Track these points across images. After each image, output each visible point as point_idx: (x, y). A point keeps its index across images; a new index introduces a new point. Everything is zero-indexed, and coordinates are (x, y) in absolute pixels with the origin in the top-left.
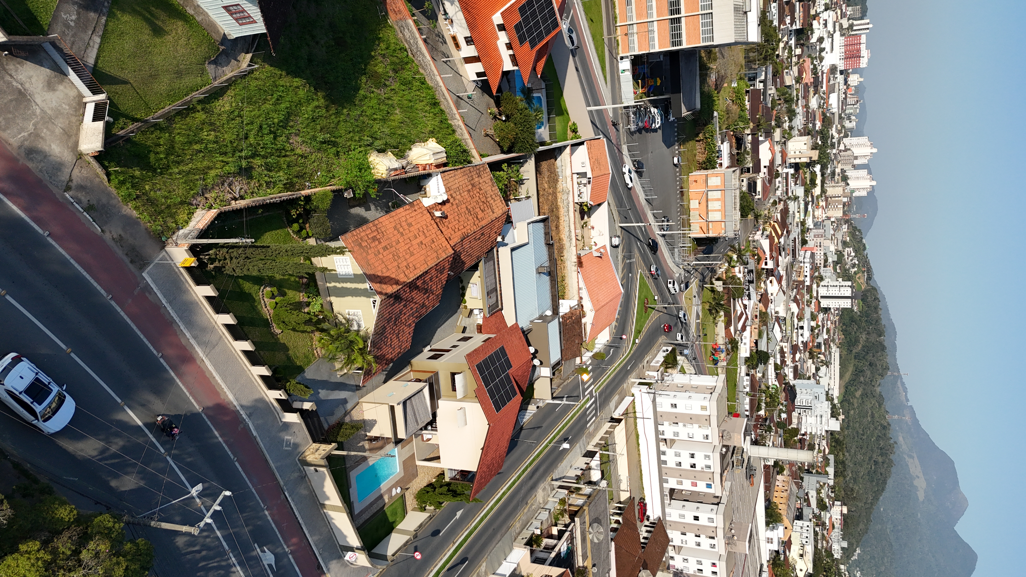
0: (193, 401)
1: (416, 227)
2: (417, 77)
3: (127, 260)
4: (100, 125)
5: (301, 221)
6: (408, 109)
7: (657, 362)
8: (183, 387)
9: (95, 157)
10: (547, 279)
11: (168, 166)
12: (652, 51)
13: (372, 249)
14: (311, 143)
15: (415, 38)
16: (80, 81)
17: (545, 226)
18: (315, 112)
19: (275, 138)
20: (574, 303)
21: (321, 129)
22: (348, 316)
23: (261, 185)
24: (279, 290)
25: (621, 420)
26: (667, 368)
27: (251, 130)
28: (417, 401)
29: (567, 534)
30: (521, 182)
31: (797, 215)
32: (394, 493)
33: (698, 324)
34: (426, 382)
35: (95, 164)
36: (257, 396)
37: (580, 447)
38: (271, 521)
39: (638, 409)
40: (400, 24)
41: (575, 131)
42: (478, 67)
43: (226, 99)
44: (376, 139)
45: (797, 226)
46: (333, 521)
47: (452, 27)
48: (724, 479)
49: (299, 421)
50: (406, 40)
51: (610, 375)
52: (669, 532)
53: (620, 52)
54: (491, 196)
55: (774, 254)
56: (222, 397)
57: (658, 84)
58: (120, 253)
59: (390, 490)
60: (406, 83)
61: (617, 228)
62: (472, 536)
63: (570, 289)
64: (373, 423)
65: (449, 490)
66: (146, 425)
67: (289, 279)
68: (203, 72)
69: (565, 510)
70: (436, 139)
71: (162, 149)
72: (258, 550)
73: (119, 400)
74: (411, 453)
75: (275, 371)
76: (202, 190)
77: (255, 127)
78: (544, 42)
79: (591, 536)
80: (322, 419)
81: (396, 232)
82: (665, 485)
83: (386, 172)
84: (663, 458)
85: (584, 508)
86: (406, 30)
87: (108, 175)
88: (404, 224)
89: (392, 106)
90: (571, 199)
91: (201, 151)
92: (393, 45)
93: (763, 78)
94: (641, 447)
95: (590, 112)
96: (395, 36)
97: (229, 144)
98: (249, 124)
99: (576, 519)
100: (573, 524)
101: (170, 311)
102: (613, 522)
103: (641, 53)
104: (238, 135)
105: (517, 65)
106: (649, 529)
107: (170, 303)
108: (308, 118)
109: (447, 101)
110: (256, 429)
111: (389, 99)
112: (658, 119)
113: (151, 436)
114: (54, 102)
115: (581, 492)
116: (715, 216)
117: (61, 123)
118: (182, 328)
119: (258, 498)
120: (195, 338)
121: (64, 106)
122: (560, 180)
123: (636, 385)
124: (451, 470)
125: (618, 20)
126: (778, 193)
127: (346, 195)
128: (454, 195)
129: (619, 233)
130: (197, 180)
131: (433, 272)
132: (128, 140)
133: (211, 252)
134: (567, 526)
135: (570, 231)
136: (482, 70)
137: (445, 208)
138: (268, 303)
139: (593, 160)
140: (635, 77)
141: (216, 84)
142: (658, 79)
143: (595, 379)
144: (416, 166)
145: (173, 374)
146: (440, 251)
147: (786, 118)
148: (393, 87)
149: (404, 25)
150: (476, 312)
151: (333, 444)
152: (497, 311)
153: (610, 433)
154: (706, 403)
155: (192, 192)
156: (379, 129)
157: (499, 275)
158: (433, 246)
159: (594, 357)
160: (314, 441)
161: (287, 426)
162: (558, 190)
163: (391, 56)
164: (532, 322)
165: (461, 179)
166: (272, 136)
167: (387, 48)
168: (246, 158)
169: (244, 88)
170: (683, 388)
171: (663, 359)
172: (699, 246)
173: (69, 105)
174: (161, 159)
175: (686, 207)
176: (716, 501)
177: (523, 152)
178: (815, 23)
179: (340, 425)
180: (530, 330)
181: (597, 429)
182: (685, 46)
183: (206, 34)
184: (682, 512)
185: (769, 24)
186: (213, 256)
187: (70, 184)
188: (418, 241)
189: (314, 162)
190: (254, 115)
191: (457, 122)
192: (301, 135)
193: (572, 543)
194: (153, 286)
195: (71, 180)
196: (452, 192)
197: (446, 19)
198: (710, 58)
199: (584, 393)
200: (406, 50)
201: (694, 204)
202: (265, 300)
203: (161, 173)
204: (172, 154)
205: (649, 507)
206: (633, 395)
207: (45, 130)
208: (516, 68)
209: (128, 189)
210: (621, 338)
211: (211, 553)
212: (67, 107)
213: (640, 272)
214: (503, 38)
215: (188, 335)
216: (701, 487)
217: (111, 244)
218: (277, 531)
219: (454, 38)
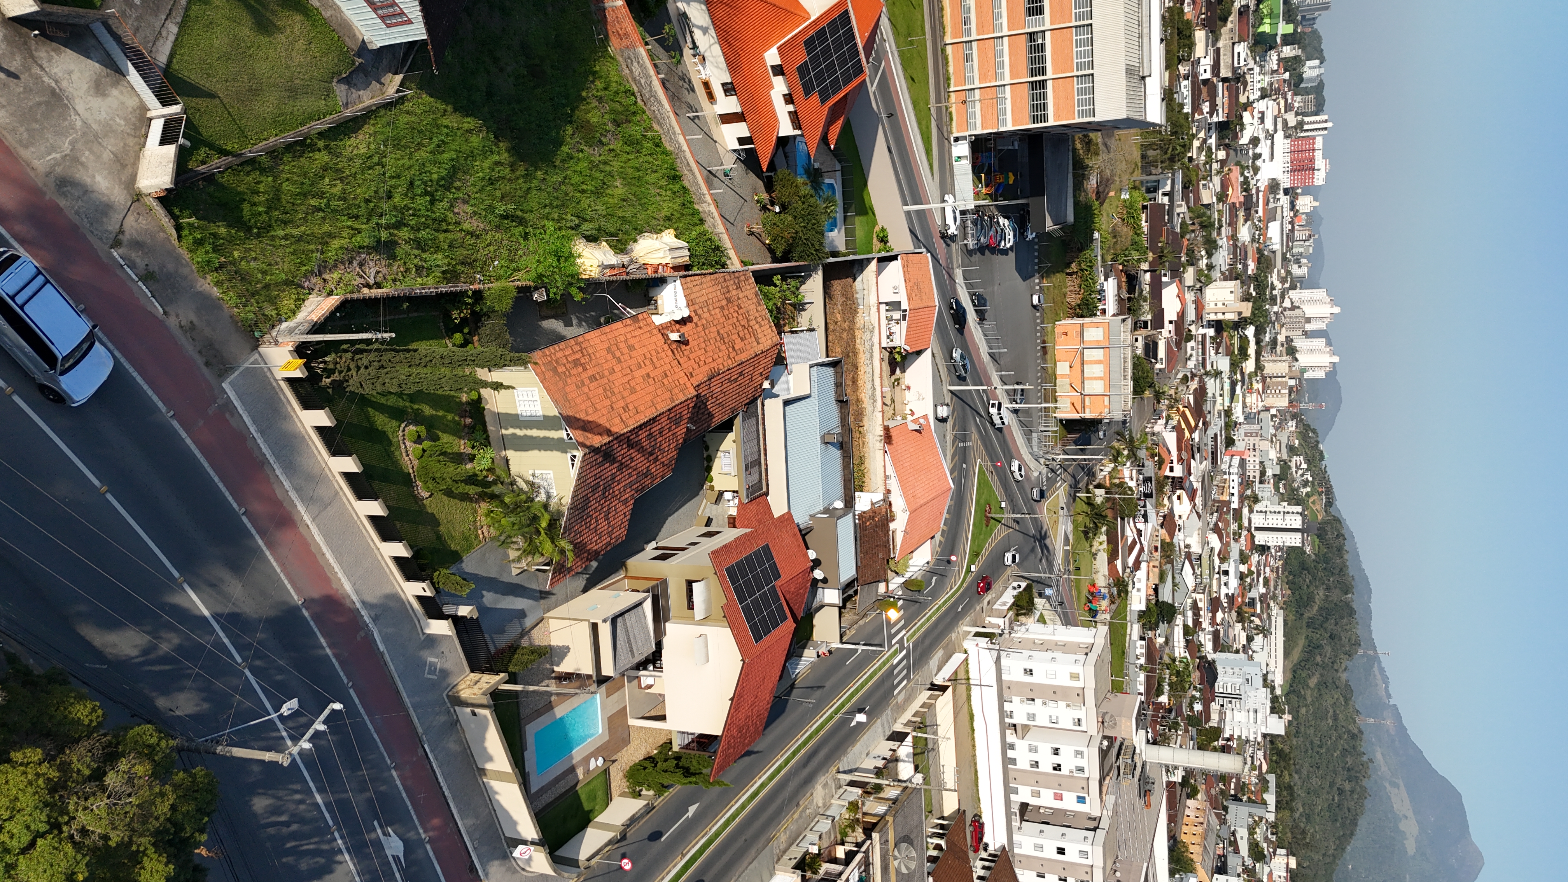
0: (289, 586)
1: (641, 352)
2: (649, 134)
3: (200, 361)
4: (171, 150)
5: (466, 331)
6: (635, 181)
7: (1004, 604)
8: (275, 564)
9: (161, 200)
10: (836, 453)
11: (270, 226)
12: (1002, 129)
13: (573, 378)
14: (485, 217)
15: (648, 76)
16: (144, 85)
17: (836, 372)
18: (493, 170)
19: (432, 202)
20: (878, 497)
21: (503, 197)
22: (531, 478)
23: (407, 270)
24: (428, 430)
25: (947, 687)
26: (1018, 615)
27: (395, 187)
28: (633, 619)
29: (859, 857)
30: (800, 307)
31: (1219, 400)
32: (592, 765)
33: (1067, 552)
34: (648, 591)
35: (159, 210)
36: (388, 590)
37: (883, 725)
38: (401, 788)
39: (974, 674)
40: (626, 55)
41: (884, 240)
42: (742, 129)
43: (361, 137)
44: (585, 220)
45: (1220, 417)
46: (498, 797)
47: (704, 67)
48: (1104, 790)
49: (450, 633)
50: (634, 80)
51: (931, 617)
52: (1018, 871)
53: (954, 130)
54: (756, 318)
55: (1184, 455)
56: (334, 586)
57: (1011, 182)
58: (190, 349)
59: (586, 760)
60: (633, 143)
61: (945, 392)
62: (712, 847)
63: (872, 477)
64: (563, 651)
65: (677, 766)
66: (216, 616)
67: (444, 417)
68: (328, 93)
69: (858, 820)
70: (675, 230)
71: (262, 199)
72: (379, 831)
73: (176, 574)
74: (621, 706)
75: (417, 554)
76: (319, 266)
77: (403, 182)
78: (841, 94)
79: (896, 863)
80: (486, 636)
81: (610, 356)
82: (1013, 797)
83: (598, 269)
84: (1010, 754)
85: (887, 818)
86: (635, 64)
87: (179, 228)
88: (622, 345)
89: (610, 174)
90: (876, 339)
91: (320, 209)
92: (614, 84)
93: (1168, 188)
94: (977, 735)
95: (908, 213)
96: (619, 72)
97: (362, 204)
98: (393, 177)
99: (874, 835)
100: (869, 842)
101: (262, 445)
102: (931, 847)
103: (985, 132)
104: (376, 192)
105: (800, 128)
106: (987, 864)
107: (262, 432)
108: (483, 178)
109: (693, 174)
110: (385, 640)
111: (605, 163)
112: (1010, 235)
113: (221, 634)
114: (103, 113)
115: (882, 795)
116: (1094, 387)
117: (111, 145)
118: (278, 472)
119: (382, 749)
120: (297, 490)
121: (118, 120)
122: (860, 311)
123: (970, 636)
124: (683, 733)
125: (952, 82)
126: (1191, 364)
127: (536, 296)
128: (700, 312)
129: (948, 400)
130: (313, 252)
131: (664, 421)
132: (210, 178)
133: (327, 359)
134: (859, 845)
135: (874, 389)
136: (746, 134)
137: (687, 329)
138: (410, 450)
139: (911, 284)
140: (976, 170)
141: (348, 113)
142: (1011, 174)
143: (908, 620)
144: (644, 266)
145: (260, 542)
146: (676, 391)
147: (1203, 253)
148: (612, 147)
149: (632, 56)
150: (728, 496)
151: (502, 675)
152: (761, 496)
153: (929, 706)
154: (1078, 669)
155: (304, 268)
156: (589, 206)
157: (765, 440)
158: (665, 381)
159: (906, 585)
160: (472, 671)
161: (432, 641)
162: (857, 326)
163: (612, 100)
164: (812, 516)
165: (710, 290)
166: (428, 198)
167: (606, 89)
168: (387, 227)
169: (389, 124)
170: (1044, 646)
171: (1012, 600)
172: (1069, 433)
173: (125, 119)
174: (260, 214)
175: (1050, 371)
176: (1092, 825)
177: (805, 260)
178: (1246, 115)
179: (513, 648)
180: (809, 530)
181: (909, 699)
182: (1051, 122)
183: (336, 38)
184: (1039, 841)
185: (1177, 109)
186: (331, 366)
187: (120, 237)
188: (643, 372)
189: (489, 245)
190: (403, 165)
191: (708, 208)
192: (472, 202)
193: (867, 870)
194: (237, 403)
195: (121, 231)
196: (697, 307)
197: (694, 56)
198: (1089, 150)
199: (890, 641)
200: (633, 94)
201: (1062, 368)
202: (408, 443)
203: (258, 235)
204: (276, 209)
205: (987, 830)
206: (966, 652)
207: (87, 153)
208: (798, 132)
209: (207, 252)
210: (949, 562)
211: (306, 828)
212: (122, 122)
213: (979, 462)
214: (779, 86)
215: (287, 484)
216: (1069, 803)
217: (178, 333)
218: (409, 803)
219: (706, 85)
